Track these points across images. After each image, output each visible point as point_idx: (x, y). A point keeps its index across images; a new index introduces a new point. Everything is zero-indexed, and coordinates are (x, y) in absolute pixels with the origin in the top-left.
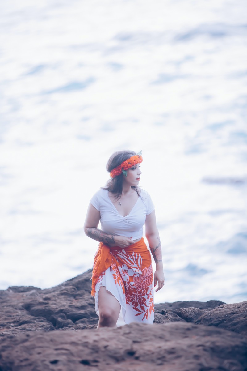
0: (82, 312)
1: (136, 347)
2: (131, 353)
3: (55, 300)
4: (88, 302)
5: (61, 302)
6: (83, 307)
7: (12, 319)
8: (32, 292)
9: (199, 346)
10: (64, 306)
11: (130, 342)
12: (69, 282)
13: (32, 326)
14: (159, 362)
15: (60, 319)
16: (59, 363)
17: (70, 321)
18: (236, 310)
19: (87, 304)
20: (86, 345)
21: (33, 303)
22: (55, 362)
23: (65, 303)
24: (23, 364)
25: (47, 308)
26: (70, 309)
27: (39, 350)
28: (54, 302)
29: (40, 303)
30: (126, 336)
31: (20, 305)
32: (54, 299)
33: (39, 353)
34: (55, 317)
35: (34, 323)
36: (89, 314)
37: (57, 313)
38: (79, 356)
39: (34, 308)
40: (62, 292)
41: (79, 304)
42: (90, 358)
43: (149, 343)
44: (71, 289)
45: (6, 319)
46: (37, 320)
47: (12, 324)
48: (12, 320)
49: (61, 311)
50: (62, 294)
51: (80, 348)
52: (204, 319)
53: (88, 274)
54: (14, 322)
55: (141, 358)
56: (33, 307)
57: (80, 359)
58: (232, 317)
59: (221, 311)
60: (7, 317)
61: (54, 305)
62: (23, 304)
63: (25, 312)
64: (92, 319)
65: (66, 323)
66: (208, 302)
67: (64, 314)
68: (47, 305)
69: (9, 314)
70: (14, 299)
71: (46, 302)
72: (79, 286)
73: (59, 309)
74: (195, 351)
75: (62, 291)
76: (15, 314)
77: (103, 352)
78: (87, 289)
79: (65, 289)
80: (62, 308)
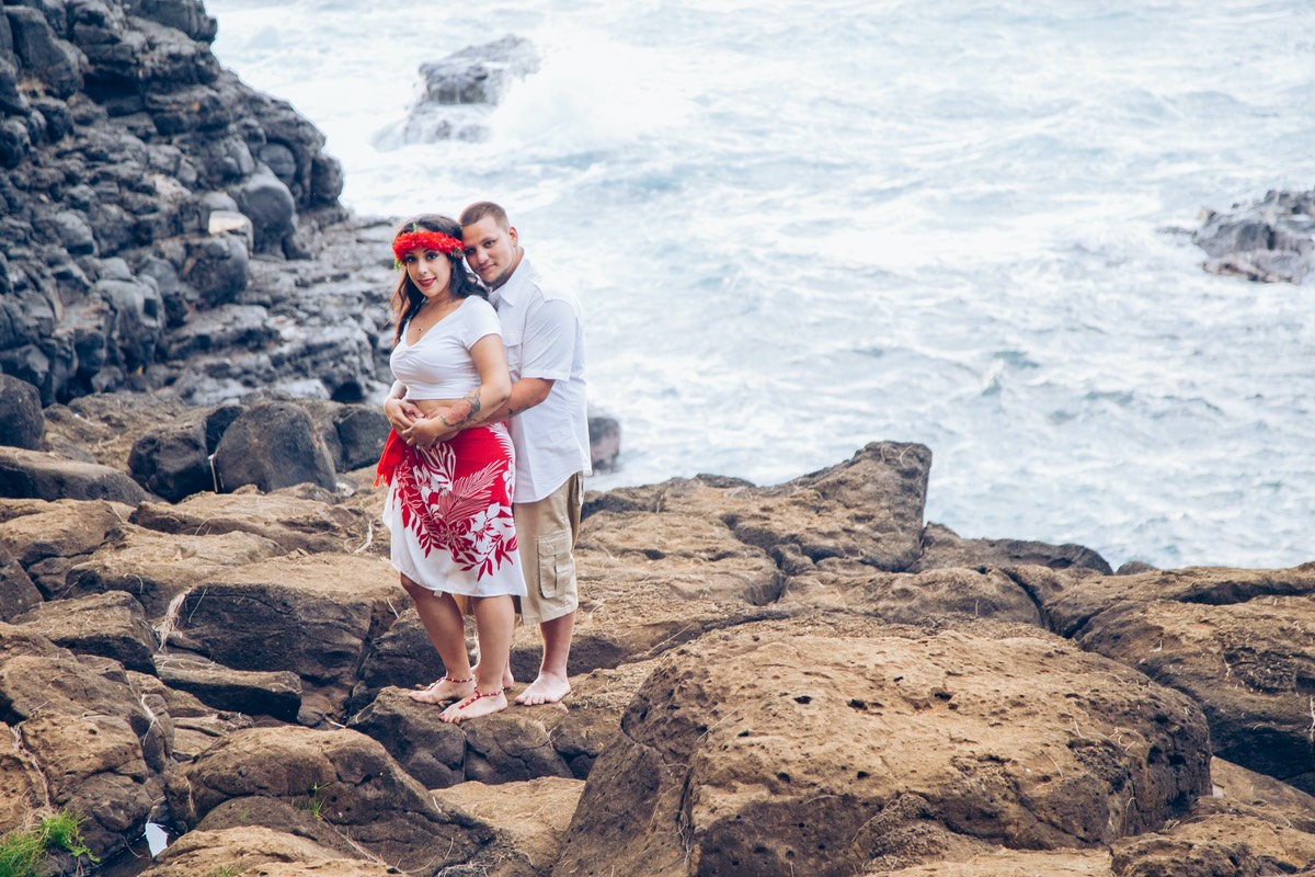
0: (830, 543)
1: (952, 685)
2: (943, 696)
3: (781, 514)
4: (843, 525)
5: (793, 518)
6: (831, 535)
7: (704, 543)
8: (739, 489)
9: (1069, 696)
10: (797, 526)
11: (942, 674)
12: (808, 479)
13: (740, 564)
14: (995, 720)
15: (789, 555)
16: (811, 702)
17: (808, 560)
18: (1126, 592)
19: (839, 530)
20: (861, 671)
21: (740, 514)
22: (805, 700)
23: (799, 523)
24: (747, 693)
25: (766, 527)
26: (809, 535)
27: (776, 671)
28: (780, 517)
29: (754, 517)
30: (934, 659)
31: (719, 513)
32: (779, 510)
33: (776, 677)
34: (782, 548)
35: (743, 557)
36: (842, 549)
37: (783, 542)
38: (848, 693)
39: (742, 524)
40: (796, 500)
41: (825, 529)
42: (867, 698)
43: (977, 679)
44: (811, 495)
45: (692, 542)
46: (750, 551)
47: (704, 555)
48: (706, 547)
49: (793, 538)
50: (795, 504)
51: (851, 676)
52: (1064, 603)
53: (846, 470)
54: (708, 550)
55: (960, 709)
56: (741, 521)
57: (850, 699)
58: (1118, 605)
59: (1098, 591)
60: (695, 539)
61: (780, 523)
62: (723, 512)
63: (727, 532)
64: (848, 561)
65: (800, 563)
66: (1062, 546)
67: (797, 546)
68: (767, 522)
69: (699, 533)
70: (707, 500)
71: (765, 514)
72: (827, 491)
73: (787, 533)
74: (1063, 706)
75: (795, 496)
76: (708, 534)
77: (892, 688)
78: (840, 499)
79: (800, 495)
80: (794, 532)
